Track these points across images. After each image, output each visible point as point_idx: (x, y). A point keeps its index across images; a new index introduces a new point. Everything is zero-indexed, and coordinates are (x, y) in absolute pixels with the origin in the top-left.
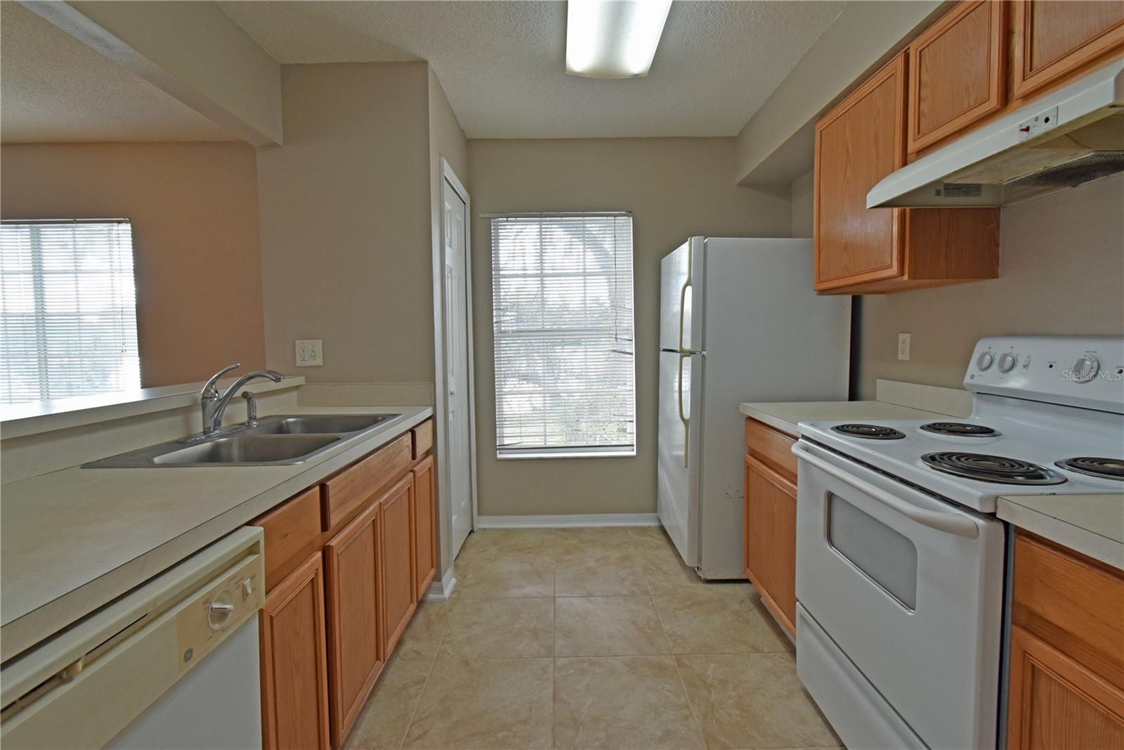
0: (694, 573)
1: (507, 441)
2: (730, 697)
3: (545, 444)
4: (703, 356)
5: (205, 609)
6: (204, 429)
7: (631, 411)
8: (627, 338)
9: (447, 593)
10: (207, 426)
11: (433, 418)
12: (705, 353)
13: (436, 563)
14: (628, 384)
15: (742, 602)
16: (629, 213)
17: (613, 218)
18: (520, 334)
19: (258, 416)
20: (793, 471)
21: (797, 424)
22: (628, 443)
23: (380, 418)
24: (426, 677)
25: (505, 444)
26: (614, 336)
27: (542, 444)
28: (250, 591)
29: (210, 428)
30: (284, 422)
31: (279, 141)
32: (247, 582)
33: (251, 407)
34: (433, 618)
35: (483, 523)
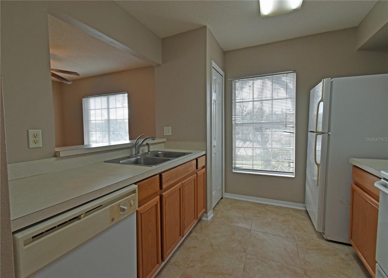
0: (321, 235)
1: (237, 166)
3: (253, 168)
4: (329, 135)
5: (118, 207)
6: (135, 153)
7: (293, 158)
8: (292, 126)
9: (209, 219)
10: (136, 153)
11: (205, 155)
12: (330, 133)
13: (205, 207)
14: (292, 146)
16: (294, 71)
17: (286, 74)
18: (243, 125)
19: (151, 151)
20: (378, 196)
21: (380, 172)
22: (291, 171)
23: (186, 154)
24: (197, 247)
25: (236, 167)
26: (285, 125)
27: (252, 168)
28: (132, 204)
29: (137, 153)
30: (158, 153)
31: (161, 64)
32: (132, 201)
33: (149, 148)
34: (203, 226)
35: (226, 195)
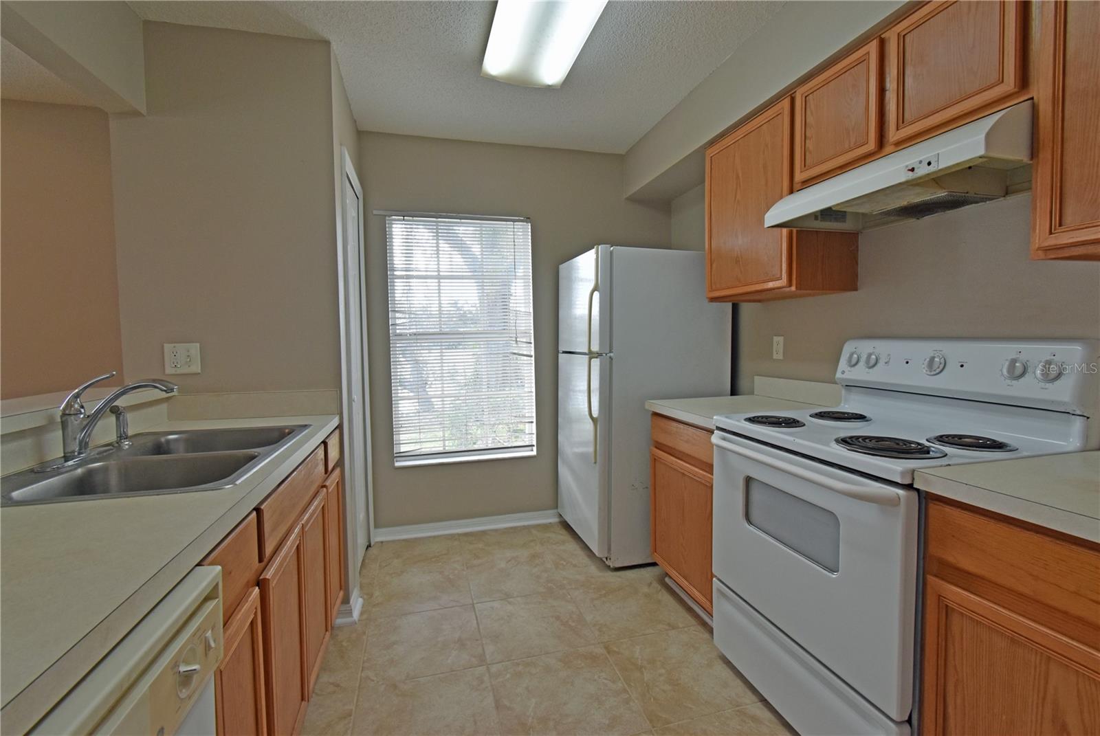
0: (602, 563)
1: (403, 448)
2: (661, 675)
3: (444, 449)
4: (610, 357)
5: (174, 674)
6: (64, 453)
7: (531, 411)
8: (524, 340)
9: (356, 614)
10: (69, 450)
11: (340, 427)
12: (612, 354)
13: (344, 586)
14: (526, 385)
15: (650, 585)
16: (528, 219)
17: (512, 223)
18: (418, 337)
19: (130, 432)
21: (712, 418)
22: (527, 444)
23: (287, 431)
24: (352, 710)
25: (402, 451)
26: (514, 339)
27: (441, 449)
28: (213, 645)
29: (74, 452)
30: (163, 440)
31: (143, 110)
32: (209, 634)
33: (121, 424)
34: (345, 644)
35: (379, 536)
